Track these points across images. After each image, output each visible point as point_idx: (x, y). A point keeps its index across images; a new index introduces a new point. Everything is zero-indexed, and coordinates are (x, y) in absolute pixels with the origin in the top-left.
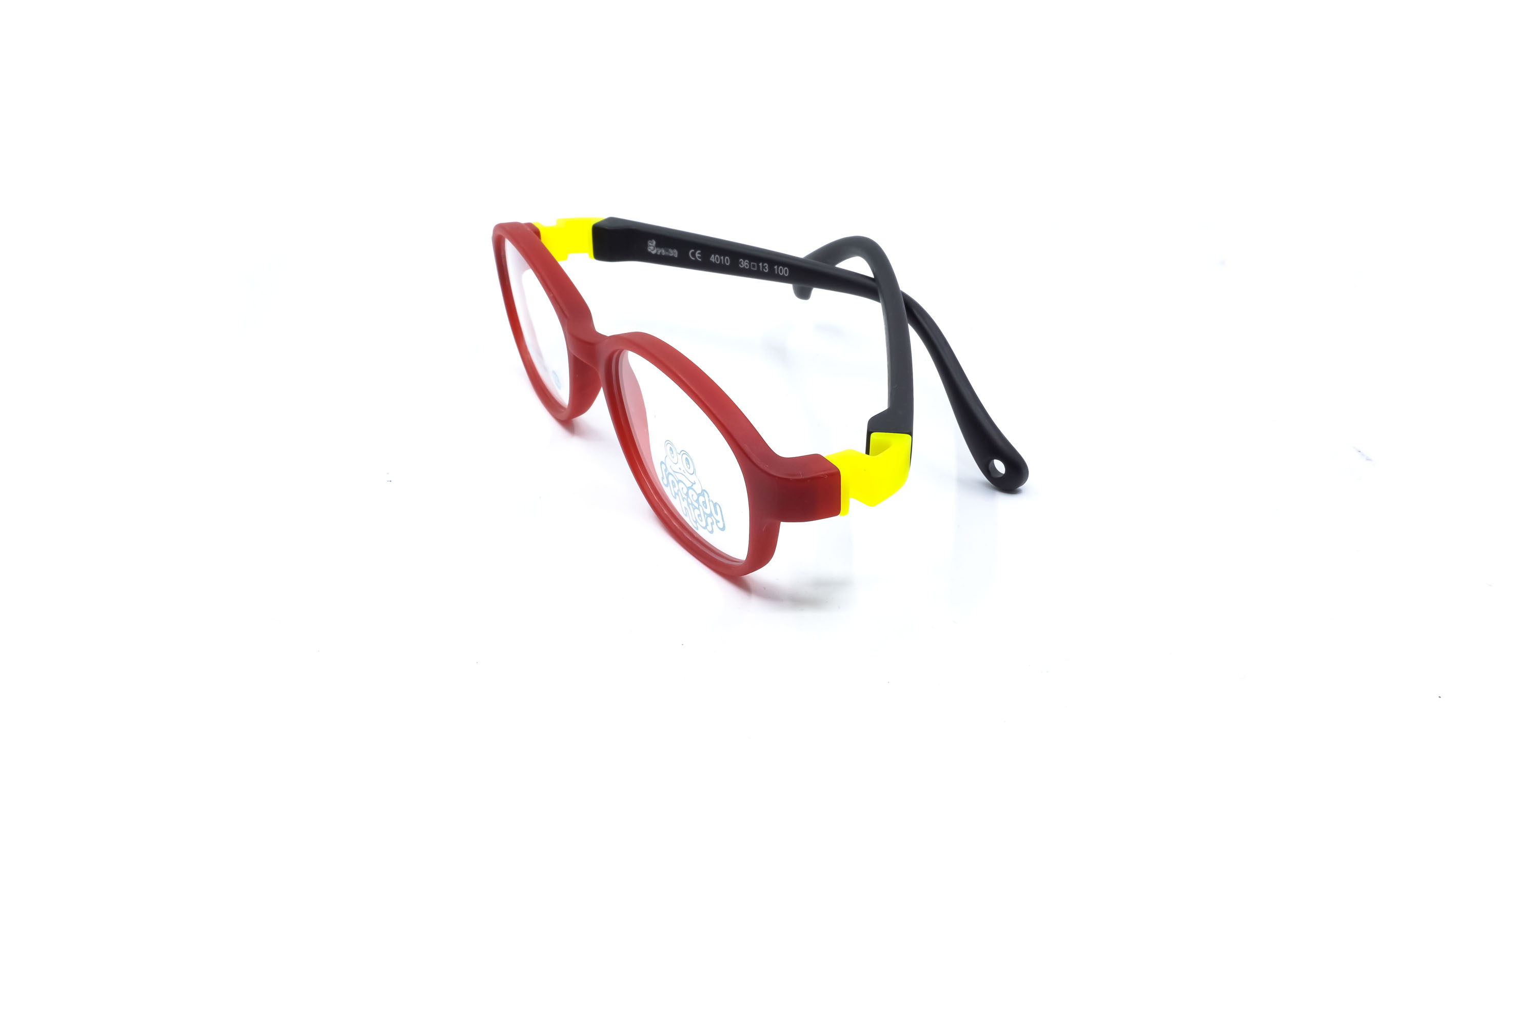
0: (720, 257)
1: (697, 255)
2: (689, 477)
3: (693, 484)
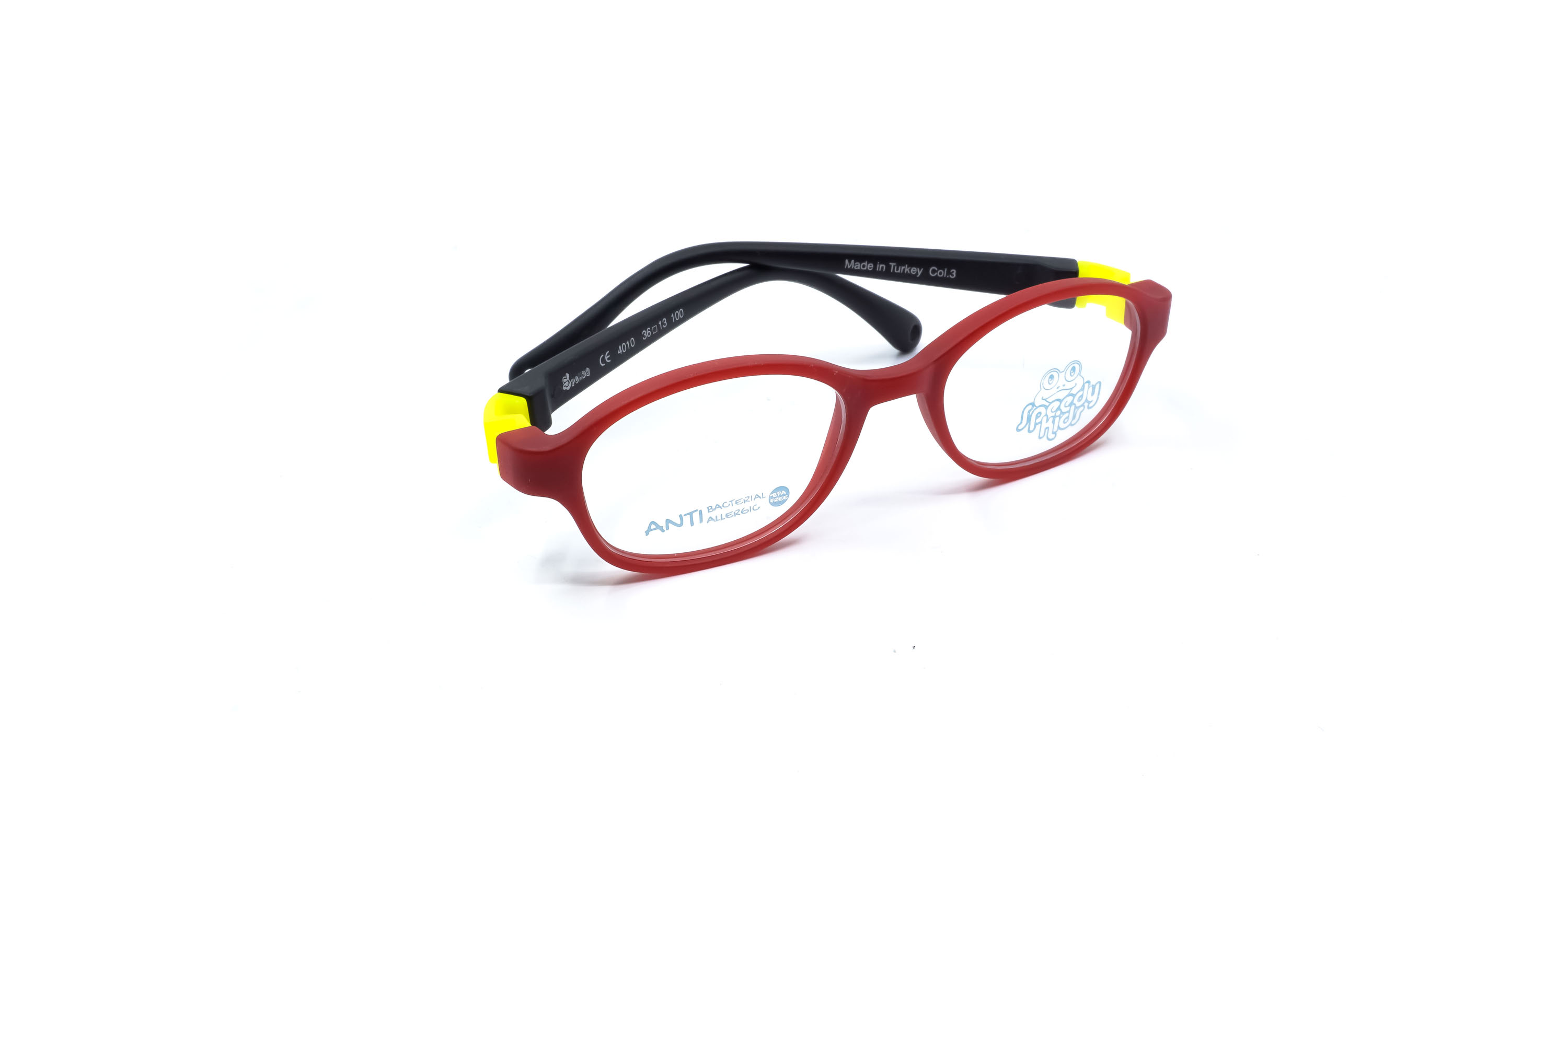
1: (606, 357)
2: (1069, 385)
3: (1072, 388)
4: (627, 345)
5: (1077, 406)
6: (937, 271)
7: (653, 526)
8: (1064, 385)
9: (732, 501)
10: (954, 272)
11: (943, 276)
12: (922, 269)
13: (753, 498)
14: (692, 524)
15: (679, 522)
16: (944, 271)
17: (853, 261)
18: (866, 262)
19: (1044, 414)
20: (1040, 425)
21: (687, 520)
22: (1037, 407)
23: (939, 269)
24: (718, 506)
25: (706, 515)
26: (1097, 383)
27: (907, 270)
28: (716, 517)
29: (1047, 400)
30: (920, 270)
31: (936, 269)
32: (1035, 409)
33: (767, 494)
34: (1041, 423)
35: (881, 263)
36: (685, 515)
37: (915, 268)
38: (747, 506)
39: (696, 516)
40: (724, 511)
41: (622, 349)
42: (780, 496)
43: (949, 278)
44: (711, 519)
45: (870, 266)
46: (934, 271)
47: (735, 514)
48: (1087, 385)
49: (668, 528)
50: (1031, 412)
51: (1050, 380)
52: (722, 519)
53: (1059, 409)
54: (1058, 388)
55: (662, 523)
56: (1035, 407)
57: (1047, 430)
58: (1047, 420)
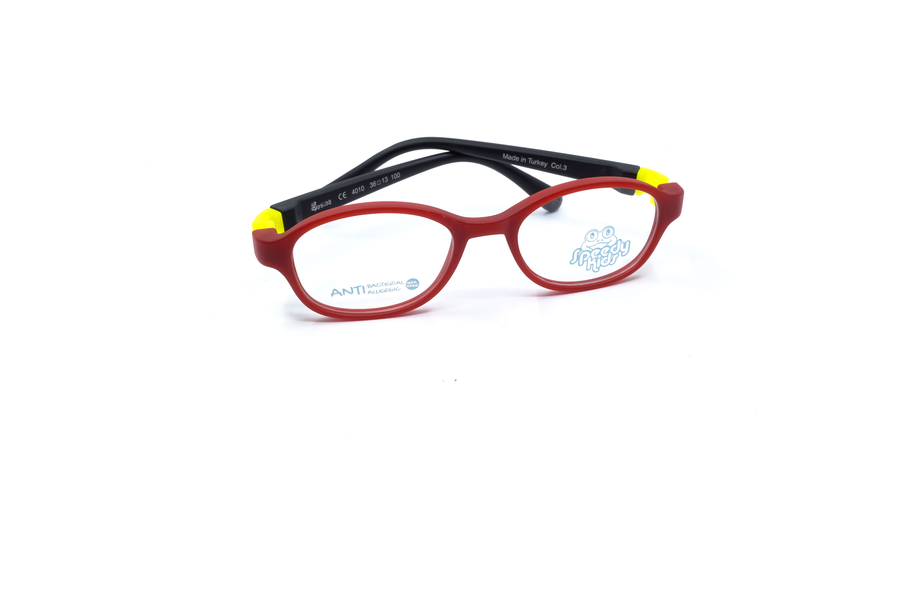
0: (358, 188)
1: (343, 195)
2: (606, 241)
3: (608, 243)
4: (359, 190)
5: (613, 253)
6: (556, 165)
7: (335, 292)
8: (602, 240)
9: (382, 283)
10: (566, 167)
11: (559, 168)
12: (547, 163)
13: (396, 283)
14: (359, 293)
15: (351, 292)
16: (560, 166)
17: (507, 155)
18: (515, 156)
19: (589, 256)
20: (586, 262)
21: (355, 290)
22: (583, 251)
23: (557, 164)
24: (374, 285)
25: (367, 290)
26: (627, 242)
27: (538, 163)
28: (373, 291)
29: (590, 248)
30: (546, 164)
31: (555, 164)
32: (582, 252)
33: (405, 282)
34: (587, 261)
35: (524, 157)
36: (354, 288)
37: (543, 162)
38: (392, 287)
39: (361, 289)
40: (378, 289)
41: (355, 192)
42: (413, 284)
43: (563, 170)
44: (370, 292)
45: (517, 158)
46: (554, 165)
47: (385, 291)
48: (619, 242)
49: (344, 294)
50: (579, 254)
51: (592, 236)
52: (377, 293)
53: (599, 254)
54: (597, 241)
55: (341, 291)
56: (582, 251)
57: (592, 266)
58: (592, 260)
